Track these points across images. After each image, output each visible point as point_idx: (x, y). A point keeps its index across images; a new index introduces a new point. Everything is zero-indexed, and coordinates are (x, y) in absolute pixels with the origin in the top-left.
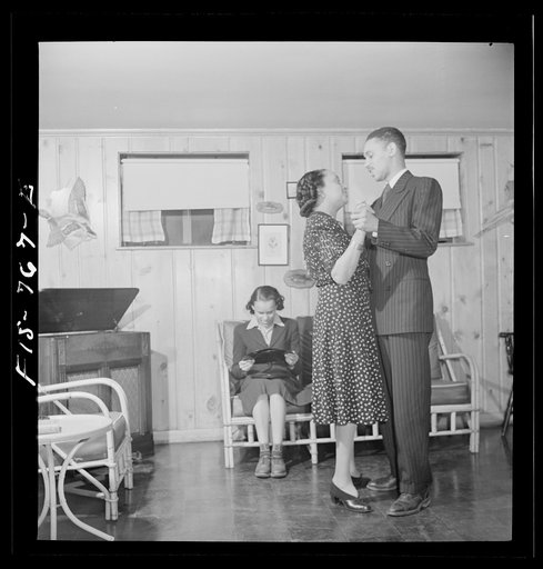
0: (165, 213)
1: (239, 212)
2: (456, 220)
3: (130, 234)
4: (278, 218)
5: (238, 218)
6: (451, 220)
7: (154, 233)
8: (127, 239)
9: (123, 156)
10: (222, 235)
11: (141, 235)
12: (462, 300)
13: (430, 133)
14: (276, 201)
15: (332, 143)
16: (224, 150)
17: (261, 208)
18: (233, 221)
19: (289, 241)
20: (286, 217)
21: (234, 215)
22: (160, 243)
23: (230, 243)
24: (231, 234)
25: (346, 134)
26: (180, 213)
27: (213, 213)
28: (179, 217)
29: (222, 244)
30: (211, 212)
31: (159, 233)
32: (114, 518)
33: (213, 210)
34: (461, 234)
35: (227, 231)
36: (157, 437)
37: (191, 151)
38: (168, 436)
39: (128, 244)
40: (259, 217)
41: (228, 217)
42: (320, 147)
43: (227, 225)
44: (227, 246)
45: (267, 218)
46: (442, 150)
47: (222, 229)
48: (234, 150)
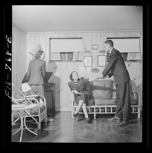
0: (61, 53)
1: (80, 53)
2: (139, 55)
3: (52, 58)
4: (89, 54)
5: (79, 54)
6: (137, 55)
7: (58, 58)
8: (51, 60)
9: (50, 39)
10: (75, 59)
11: (55, 59)
12: (140, 77)
13: (131, 32)
14: (89, 50)
15: (104, 35)
16: (76, 37)
17: (85, 52)
18: (78, 55)
19: (92, 60)
20: (92, 54)
21: (78, 54)
22: (60, 61)
23: (77, 61)
24: (78, 58)
25: (108, 32)
26: (65, 53)
27: (73, 53)
28: (65, 54)
29: (75, 61)
30: (72, 53)
31: (59, 58)
32: (40, 129)
33: (73, 52)
34: (140, 59)
35: (76, 58)
36: (56, 110)
37: (67, 37)
38: (60, 109)
39: (52, 61)
40: (84, 54)
41: (77, 54)
42: (101, 36)
43: (76, 56)
44: (76, 62)
45: (87, 54)
46: (135, 36)
47: (75, 57)
48: (78, 37)
